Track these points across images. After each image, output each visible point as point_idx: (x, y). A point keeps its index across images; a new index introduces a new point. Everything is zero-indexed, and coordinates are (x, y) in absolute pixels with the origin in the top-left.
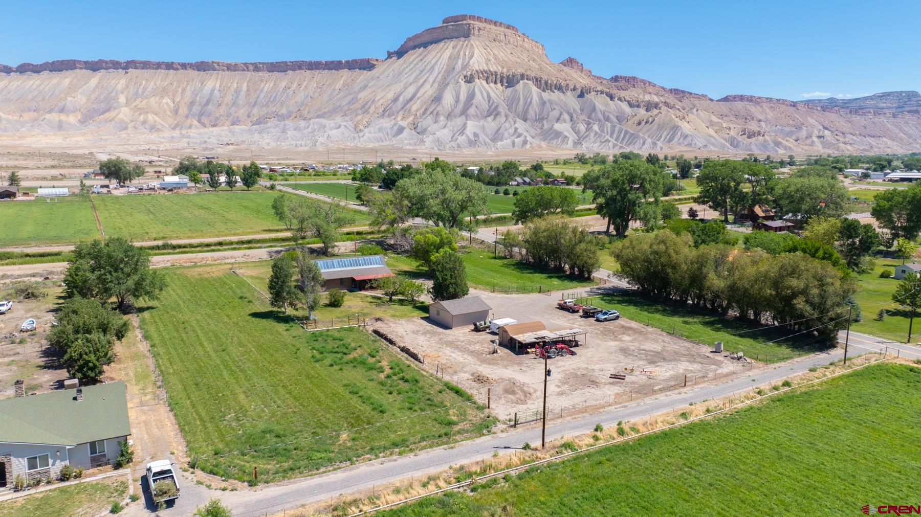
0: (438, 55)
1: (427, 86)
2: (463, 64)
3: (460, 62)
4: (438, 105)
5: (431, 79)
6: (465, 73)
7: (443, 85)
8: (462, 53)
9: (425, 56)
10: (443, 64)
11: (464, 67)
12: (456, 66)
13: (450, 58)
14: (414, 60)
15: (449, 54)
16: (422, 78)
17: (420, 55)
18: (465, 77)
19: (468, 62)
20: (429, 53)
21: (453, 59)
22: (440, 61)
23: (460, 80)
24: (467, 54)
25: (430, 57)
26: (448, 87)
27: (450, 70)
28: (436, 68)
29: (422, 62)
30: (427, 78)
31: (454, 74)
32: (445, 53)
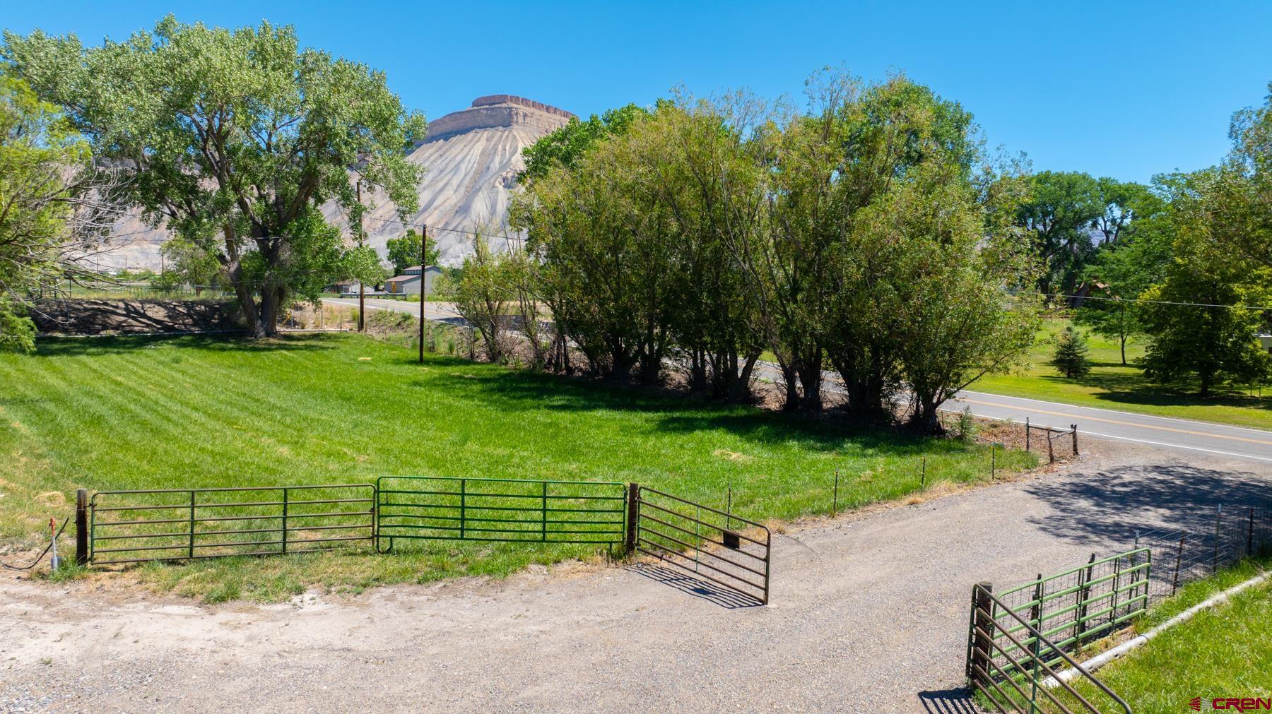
0: (466, 150)
1: (449, 192)
2: (501, 163)
3: (497, 160)
4: (465, 218)
5: (455, 182)
6: (504, 174)
7: (473, 191)
8: (500, 147)
9: (447, 150)
10: (472, 161)
11: (503, 166)
12: (492, 165)
13: (483, 153)
14: (431, 155)
15: (481, 148)
16: (441, 180)
17: (440, 148)
18: (504, 180)
19: (510, 159)
20: (452, 146)
21: (488, 155)
22: (468, 157)
23: (497, 184)
24: (507, 148)
25: (454, 151)
26: (480, 193)
27: (483, 170)
28: (463, 167)
29: (443, 158)
30: (451, 179)
31: (489, 176)
32: (476, 147)
